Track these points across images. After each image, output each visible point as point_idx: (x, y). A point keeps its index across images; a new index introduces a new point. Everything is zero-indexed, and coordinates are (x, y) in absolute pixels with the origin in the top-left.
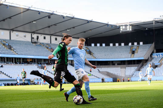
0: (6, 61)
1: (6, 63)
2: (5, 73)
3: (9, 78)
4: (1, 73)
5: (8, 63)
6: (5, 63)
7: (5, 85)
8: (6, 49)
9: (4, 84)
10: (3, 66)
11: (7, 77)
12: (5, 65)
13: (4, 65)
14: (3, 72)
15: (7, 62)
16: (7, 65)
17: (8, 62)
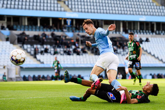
0: (155, 29)
1: (156, 34)
2: (152, 54)
3: (161, 62)
4: (145, 53)
5: (159, 34)
6: (154, 34)
7: (153, 77)
8: (156, 6)
9: (151, 75)
10: (150, 39)
11: (157, 60)
12: (154, 37)
13: (152, 37)
14: (149, 51)
15: (157, 32)
16: (156, 37)
17: (160, 32)
